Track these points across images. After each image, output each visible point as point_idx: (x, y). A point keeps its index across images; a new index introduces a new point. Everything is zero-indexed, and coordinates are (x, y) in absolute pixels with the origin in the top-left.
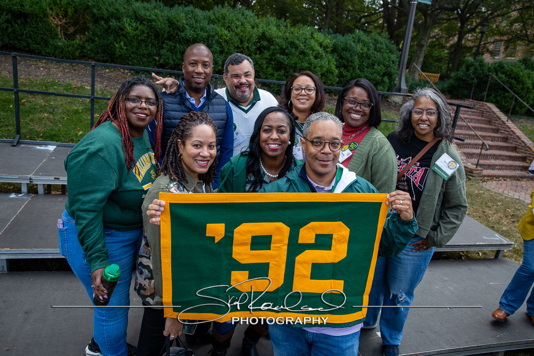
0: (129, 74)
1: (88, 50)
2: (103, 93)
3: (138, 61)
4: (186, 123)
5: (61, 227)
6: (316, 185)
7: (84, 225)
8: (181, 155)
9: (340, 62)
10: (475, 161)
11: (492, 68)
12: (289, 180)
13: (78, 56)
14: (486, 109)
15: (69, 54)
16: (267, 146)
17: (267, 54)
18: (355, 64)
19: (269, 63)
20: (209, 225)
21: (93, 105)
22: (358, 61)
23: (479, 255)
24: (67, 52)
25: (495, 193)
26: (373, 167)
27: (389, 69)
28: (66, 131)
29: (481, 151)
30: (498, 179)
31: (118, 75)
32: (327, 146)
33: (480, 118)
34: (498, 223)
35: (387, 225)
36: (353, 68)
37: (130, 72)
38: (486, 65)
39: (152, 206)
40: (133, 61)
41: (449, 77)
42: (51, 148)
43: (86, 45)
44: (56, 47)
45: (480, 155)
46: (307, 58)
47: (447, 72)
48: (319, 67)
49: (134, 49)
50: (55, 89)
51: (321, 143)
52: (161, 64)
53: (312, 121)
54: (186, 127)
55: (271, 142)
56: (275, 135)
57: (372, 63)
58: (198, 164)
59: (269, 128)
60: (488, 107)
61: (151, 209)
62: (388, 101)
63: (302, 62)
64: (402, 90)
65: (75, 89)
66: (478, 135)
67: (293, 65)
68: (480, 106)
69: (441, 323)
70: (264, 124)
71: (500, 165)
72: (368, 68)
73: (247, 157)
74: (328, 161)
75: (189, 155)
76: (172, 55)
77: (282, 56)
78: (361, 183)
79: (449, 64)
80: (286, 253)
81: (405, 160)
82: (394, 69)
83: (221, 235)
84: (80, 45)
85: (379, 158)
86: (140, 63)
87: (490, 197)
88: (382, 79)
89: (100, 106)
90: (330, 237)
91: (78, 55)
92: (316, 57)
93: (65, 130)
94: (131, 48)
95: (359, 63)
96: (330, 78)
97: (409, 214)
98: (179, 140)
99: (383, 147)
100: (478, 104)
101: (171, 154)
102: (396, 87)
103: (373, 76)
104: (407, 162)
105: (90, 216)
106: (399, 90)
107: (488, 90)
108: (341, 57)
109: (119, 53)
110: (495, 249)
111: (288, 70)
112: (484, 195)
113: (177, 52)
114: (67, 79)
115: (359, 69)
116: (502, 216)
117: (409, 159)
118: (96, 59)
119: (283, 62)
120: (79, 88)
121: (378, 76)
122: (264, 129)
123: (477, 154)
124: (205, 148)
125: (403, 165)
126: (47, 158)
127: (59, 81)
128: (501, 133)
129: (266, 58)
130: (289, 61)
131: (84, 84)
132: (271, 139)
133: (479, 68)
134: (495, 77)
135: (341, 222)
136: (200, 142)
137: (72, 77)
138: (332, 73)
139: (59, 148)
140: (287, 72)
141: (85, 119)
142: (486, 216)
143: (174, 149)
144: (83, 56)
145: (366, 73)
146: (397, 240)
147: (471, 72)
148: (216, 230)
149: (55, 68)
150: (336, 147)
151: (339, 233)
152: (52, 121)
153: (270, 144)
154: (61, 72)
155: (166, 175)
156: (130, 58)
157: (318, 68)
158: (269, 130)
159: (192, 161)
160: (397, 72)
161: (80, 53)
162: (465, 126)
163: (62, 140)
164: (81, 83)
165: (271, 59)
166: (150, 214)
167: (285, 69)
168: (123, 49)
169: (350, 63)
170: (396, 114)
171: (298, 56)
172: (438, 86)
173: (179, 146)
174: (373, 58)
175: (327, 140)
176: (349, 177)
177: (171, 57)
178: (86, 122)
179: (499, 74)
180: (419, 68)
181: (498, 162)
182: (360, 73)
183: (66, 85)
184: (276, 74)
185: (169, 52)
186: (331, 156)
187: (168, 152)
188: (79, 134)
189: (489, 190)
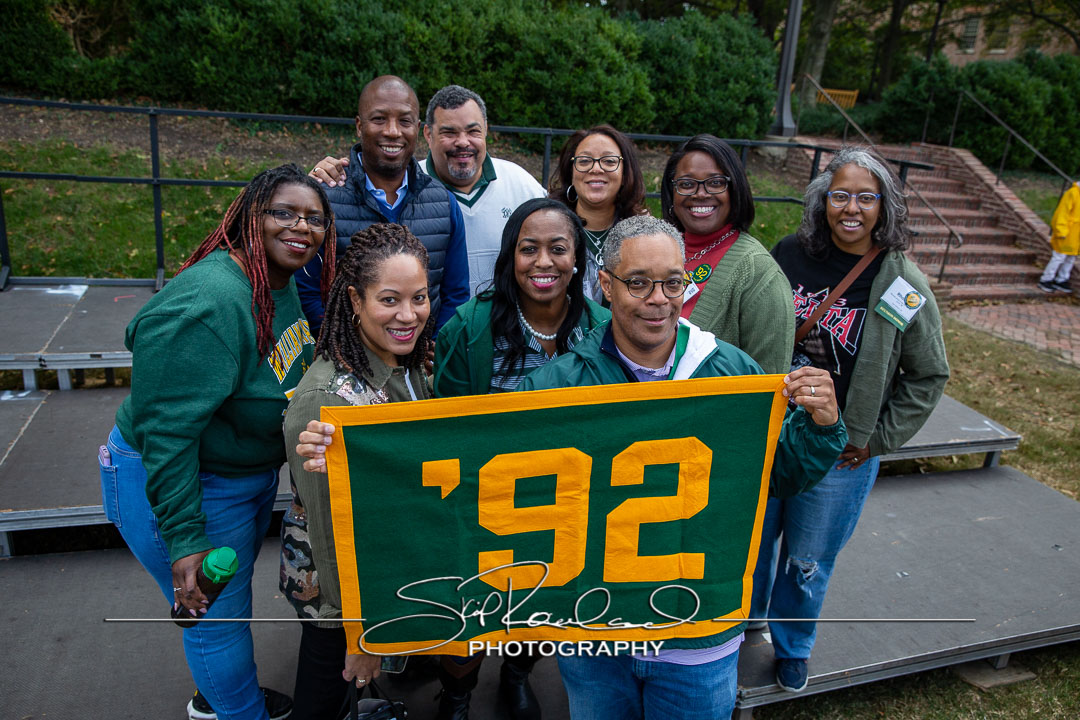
0: (226, 123)
1: (137, 77)
2: (174, 165)
3: (243, 95)
4: (365, 253)
5: (106, 463)
6: (637, 367)
7: (162, 463)
8: (357, 317)
9: (657, 79)
10: (936, 268)
11: (964, 76)
12: (579, 358)
13: (116, 91)
14: (954, 162)
15: (96, 87)
16: (529, 282)
17: (508, 69)
18: (689, 82)
19: (513, 87)
20: (427, 466)
21: (157, 195)
22: (695, 75)
23: (952, 461)
24: (91, 82)
25: (978, 331)
26: (743, 317)
27: (758, 88)
28: (104, 251)
29: (948, 247)
30: (981, 304)
31: (203, 126)
32: (659, 289)
33: (942, 180)
34: (986, 394)
35: (784, 435)
36: (686, 90)
37: (228, 120)
38: (953, 71)
39: (306, 435)
40: (233, 95)
41: (876, 97)
42: (78, 291)
43: (131, 65)
44: (67, 74)
45: (946, 258)
46: (591, 74)
47: (871, 85)
48: (617, 90)
49: (233, 72)
50: (73, 163)
51: (645, 283)
52: (291, 99)
53: (623, 237)
54: (364, 261)
55: (537, 274)
56: (545, 259)
57: (723, 78)
58: (394, 337)
59: (533, 244)
60: (958, 157)
61: (306, 441)
62: (757, 154)
63: (581, 83)
64: (785, 131)
65: (116, 161)
66: (940, 215)
67: (563, 89)
68: (942, 155)
69: (887, 607)
70: (522, 236)
71: (984, 275)
72: (715, 88)
73: (490, 303)
74: (661, 319)
75: (375, 321)
76: (313, 81)
77: (539, 72)
78: (727, 356)
79: (874, 67)
80: (586, 508)
81: (816, 295)
82: (767, 87)
83: (454, 483)
84: (119, 68)
85: (754, 298)
86: (247, 101)
87: (969, 342)
88: (744, 111)
89: (170, 195)
90: (674, 468)
91: (116, 87)
92: (609, 71)
93: (101, 247)
94: (227, 69)
95: (697, 80)
96: (639, 113)
97: (830, 413)
98: (350, 287)
99: (762, 274)
100: (938, 151)
101: (336, 317)
102: (773, 124)
103: (727, 105)
104: (820, 298)
105: (177, 446)
106: (780, 131)
107: (958, 122)
108: (660, 69)
109: (202, 81)
110: (985, 449)
111: (552, 101)
112: (957, 338)
113: (323, 74)
114: (98, 141)
115: (697, 91)
116: (993, 378)
117: (825, 292)
118: (154, 94)
119: (541, 85)
120: (124, 159)
121: (737, 105)
122: (522, 247)
123: (940, 255)
124: (407, 303)
125: (813, 304)
126: (70, 313)
127: (81, 146)
128: (985, 209)
129: (506, 77)
130: (553, 82)
131: (134, 149)
132: (538, 267)
133: (937, 77)
134: (970, 95)
135: (694, 438)
136: (395, 292)
137: (106, 135)
138: (643, 102)
139: (94, 290)
140: (552, 105)
141: (141, 223)
142: (961, 381)
143: (342, 306)
144: (126, 92)
145: (711, 99)
146: (806, 466)
147: (921, 86)
148: (442, 473)
149: (69, 118)
150: (675, 289)
151: (692, 461)
152: (74, 229)
153: (535, 277)
154: (84, 125)
155: (327, 360)
156: (227, 91)
157: (614, 94)
158: (534, 248)
159: (381, 330)
160: (774, 93)
161: (119, 84)
162: (914, 199)
163: (97, 269)
164: (127, 149)
165: (517, 80)
166: (303, 451)
167: (548, 97)
168: (209, 72)
169: (679, 81)
170: (775, 181)
171: (572, 71)
172: (856, 118)
173: (352, 300)
174: (726, 68)
175: (658, 276)
176: (702, 343)
177: (311, 84)
178: (145, 229)
179: (979, 89)
180: (815, 80)
181: (980, 268)
182: (699, 99)
183: (95, 153)
184: (529, 109)
185: (306, 74)
186: (668, 309)
187: (329, 312)
188: (132, 255)
189: (965, 327)
